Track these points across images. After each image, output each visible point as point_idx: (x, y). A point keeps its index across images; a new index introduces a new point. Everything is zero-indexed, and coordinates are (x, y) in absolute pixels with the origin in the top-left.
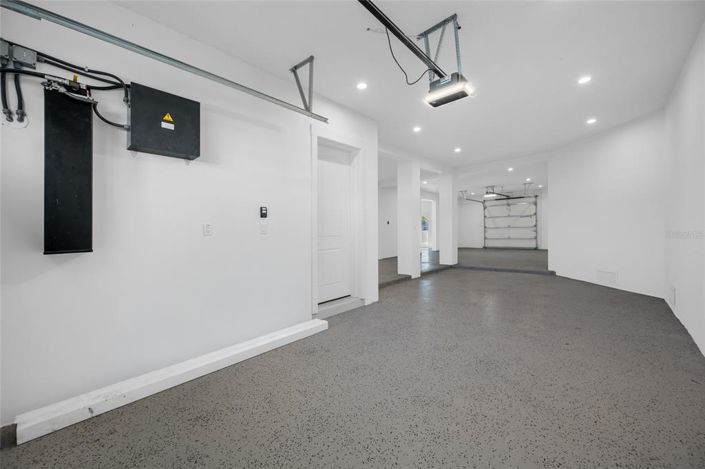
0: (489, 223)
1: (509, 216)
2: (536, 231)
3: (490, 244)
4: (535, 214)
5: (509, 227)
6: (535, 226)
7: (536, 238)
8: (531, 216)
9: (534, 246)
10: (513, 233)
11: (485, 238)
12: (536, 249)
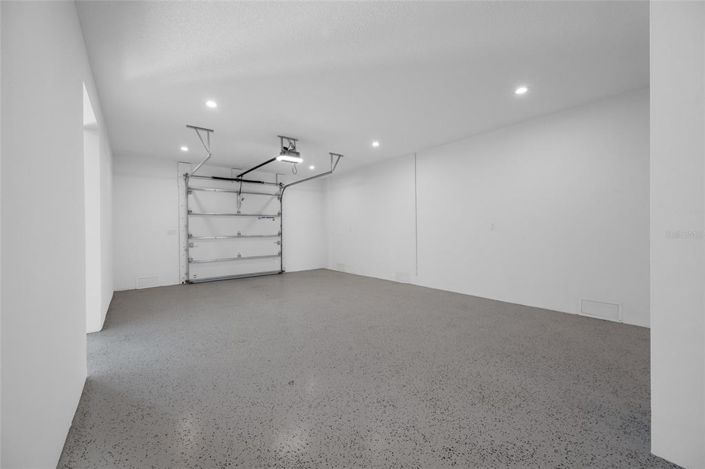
0: (197, 226)
1: (239, 214)
2: (280, 243)
3: (199, 273)
4: (280, 214)
5: (239, 235)
6: (280, 234)
7: (281, 254)
8: (273, 217)
9: (278, 269)
10: (247, 248)
11: (189, 261)
12: (281, 272)
